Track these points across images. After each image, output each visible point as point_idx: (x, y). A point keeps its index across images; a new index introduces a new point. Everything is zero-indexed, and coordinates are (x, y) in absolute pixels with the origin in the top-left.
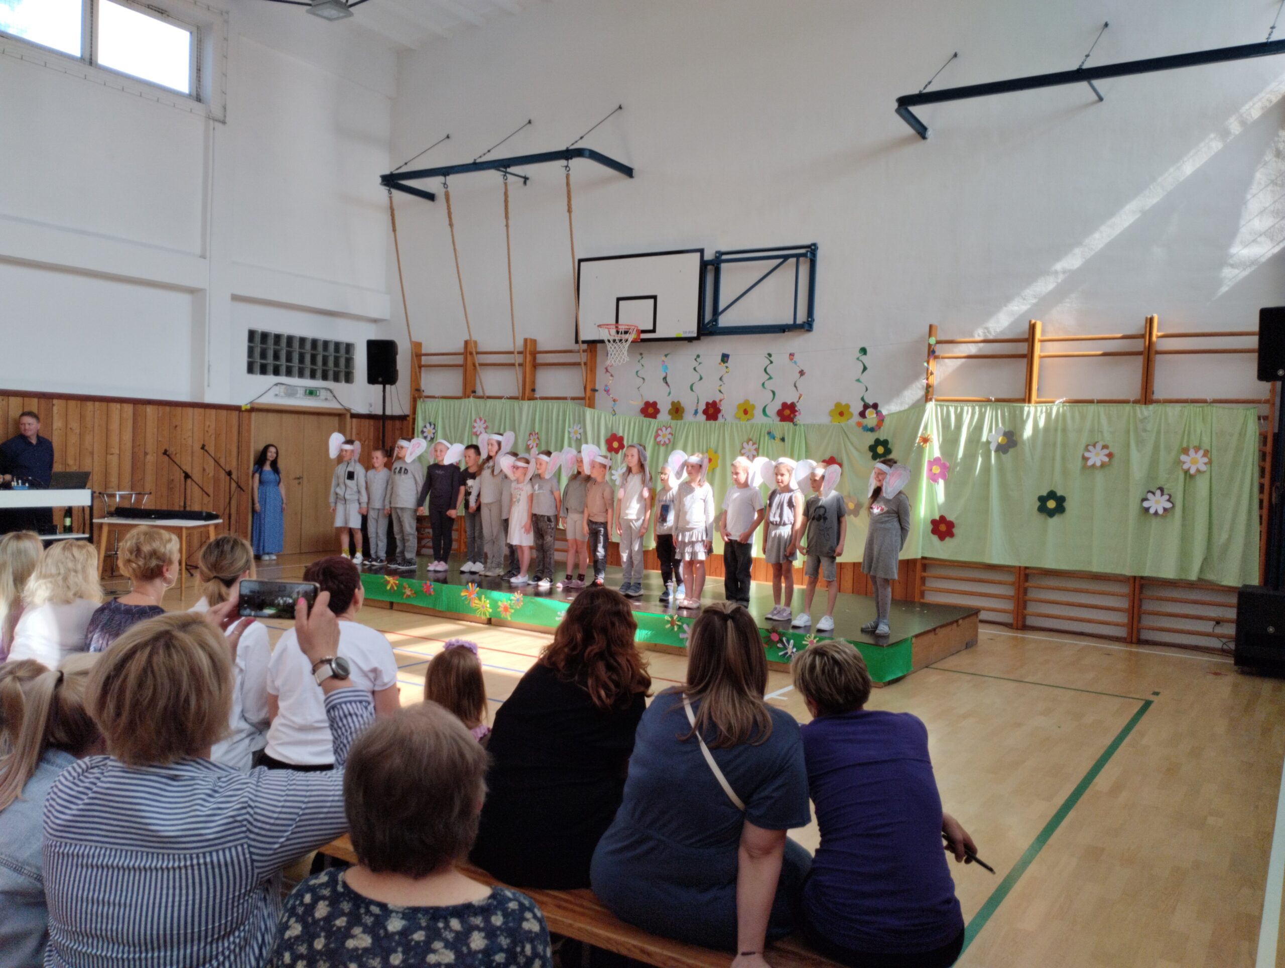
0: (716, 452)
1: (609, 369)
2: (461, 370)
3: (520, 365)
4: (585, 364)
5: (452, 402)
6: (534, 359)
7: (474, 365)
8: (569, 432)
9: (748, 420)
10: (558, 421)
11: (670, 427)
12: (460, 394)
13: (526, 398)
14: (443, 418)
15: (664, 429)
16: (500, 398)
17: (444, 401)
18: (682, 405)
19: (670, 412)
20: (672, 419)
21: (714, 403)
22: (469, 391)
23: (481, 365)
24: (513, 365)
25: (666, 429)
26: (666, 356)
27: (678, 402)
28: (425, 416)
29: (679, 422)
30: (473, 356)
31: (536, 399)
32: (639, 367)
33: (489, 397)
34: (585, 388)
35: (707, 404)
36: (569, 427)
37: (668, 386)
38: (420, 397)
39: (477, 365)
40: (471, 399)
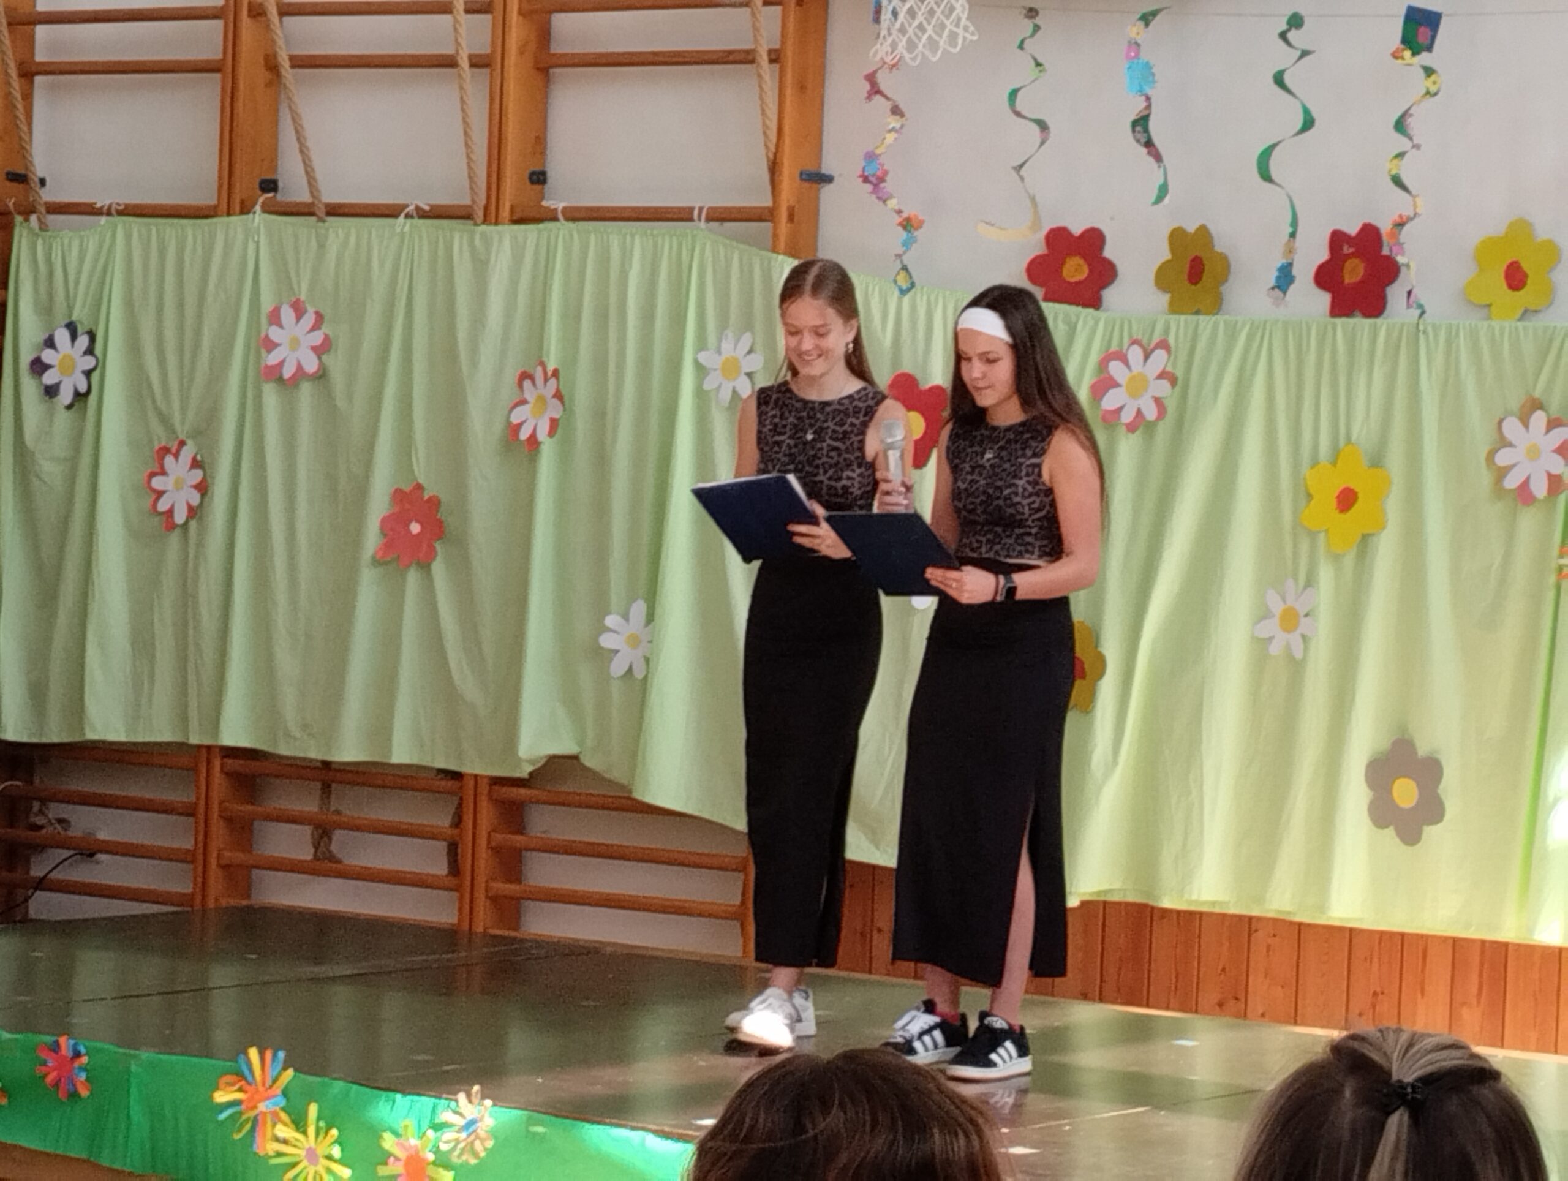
0: (1377, 462)
1: (884, 81)
2: (210, 87)
3: (478, 62)
4: (775, 57)
5: (170, 228)
6: (544, 35)
7: (272, 66)
8: (701, 370)
9: (1526, 314)
10: (648, 316)
11: (1164, 345)
12: (207, 197)
13: (505, 213)
14: (129, 303)
15: (1135, 354)
16: (390, 212)
17: (136, 224)
18: (1219, 247)
19: (1163, 279)
20: (1175, 308)
21: (1370, 235)
22: (246, 183)
23: (300, 62)
24: (448, 62)
25: (1147, 357)
26: (1146, 19)
27: (1203, 231)
28: (51, 296)
29: (1205, 322)
30: (268, 27)
31: (551, 216)
32: (1019, 70)
33: (336, 211)
34: (774, 168)
35: (1337, 239)
36: (701, 344)
37: (1158, 158)
38: (27, 211)
39: (285, 63)
40: (258, 218)
